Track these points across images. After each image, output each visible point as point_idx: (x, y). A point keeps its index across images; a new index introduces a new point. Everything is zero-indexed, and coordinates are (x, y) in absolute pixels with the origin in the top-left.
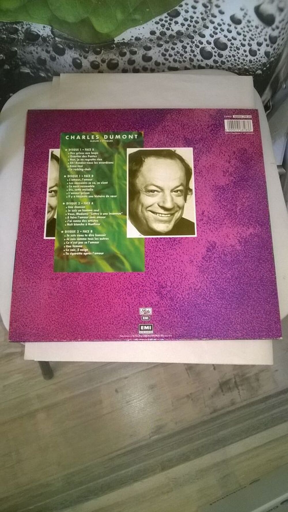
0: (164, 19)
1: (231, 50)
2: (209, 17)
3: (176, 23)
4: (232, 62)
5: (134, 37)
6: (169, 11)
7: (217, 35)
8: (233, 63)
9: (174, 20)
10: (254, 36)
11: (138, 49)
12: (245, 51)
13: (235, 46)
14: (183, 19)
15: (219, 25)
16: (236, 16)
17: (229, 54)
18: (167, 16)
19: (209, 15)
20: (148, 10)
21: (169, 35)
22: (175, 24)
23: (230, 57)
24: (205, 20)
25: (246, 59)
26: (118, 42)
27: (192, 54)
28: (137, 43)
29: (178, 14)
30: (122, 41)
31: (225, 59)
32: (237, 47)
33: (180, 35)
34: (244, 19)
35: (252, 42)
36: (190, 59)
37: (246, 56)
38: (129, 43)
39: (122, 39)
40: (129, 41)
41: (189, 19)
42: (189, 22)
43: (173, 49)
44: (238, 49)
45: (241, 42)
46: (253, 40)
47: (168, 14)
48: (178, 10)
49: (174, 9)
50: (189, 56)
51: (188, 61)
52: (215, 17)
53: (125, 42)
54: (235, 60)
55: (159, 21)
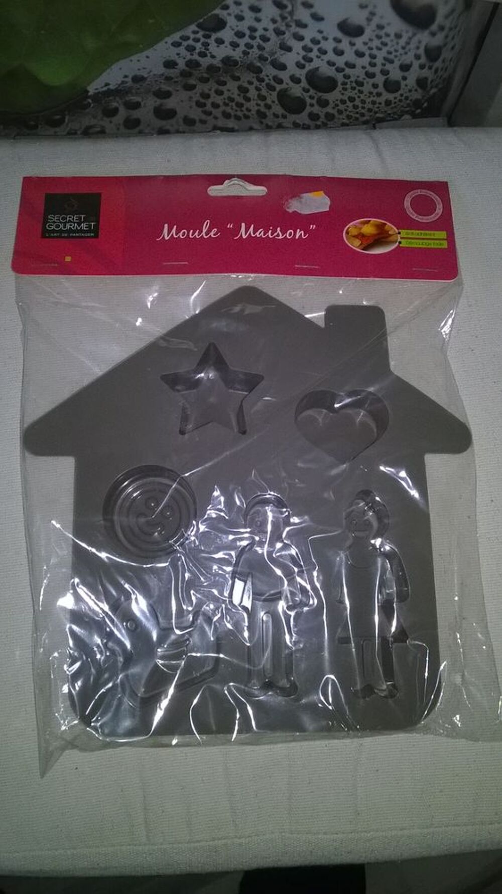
0: (192, 36)
2: (291, 26)
3: (220, 42)
5: (130, 77)
6: (201, 20)
7: (312, 64)
9: (214, 36)
10: (394, 54)
11: (143, 98)
12: (375, 86)
13: (352, 79)
14: (233, 32)
15: (315, 41)
16: (349, 21)
17: (341, 97)
18: (196, 29)
19: (291, 24)
20: (151, 21)
21: (206, 67)
22: (216, 44)
23: (343, 102)
24: (284, 33)
25: (378, 100)
26: (97, 91)
27: (262, 103)
28: (139, 87)
29: (221, 24)
30: (105, 89)
31: (334, 108)
32: (357, 82)
33: (230, 66)
34: (368, 25)
35: (388, 67)
36: (258, 112)
37: (379, 95)
38: (121, 90)
39: (103, 85)
40: (119, 86)
41: (248, 32)
42: (246, 39)
43: (219, 93)
45: (364, 71)
46: (392, 62)
47: (199, 26)
48: (220, 16)
49: (210, 14)
50: (256, 108)
51: (256, 116)
52: (305, 26)
53: (112, 90)
54: (355, 107)
55: (180, 41)
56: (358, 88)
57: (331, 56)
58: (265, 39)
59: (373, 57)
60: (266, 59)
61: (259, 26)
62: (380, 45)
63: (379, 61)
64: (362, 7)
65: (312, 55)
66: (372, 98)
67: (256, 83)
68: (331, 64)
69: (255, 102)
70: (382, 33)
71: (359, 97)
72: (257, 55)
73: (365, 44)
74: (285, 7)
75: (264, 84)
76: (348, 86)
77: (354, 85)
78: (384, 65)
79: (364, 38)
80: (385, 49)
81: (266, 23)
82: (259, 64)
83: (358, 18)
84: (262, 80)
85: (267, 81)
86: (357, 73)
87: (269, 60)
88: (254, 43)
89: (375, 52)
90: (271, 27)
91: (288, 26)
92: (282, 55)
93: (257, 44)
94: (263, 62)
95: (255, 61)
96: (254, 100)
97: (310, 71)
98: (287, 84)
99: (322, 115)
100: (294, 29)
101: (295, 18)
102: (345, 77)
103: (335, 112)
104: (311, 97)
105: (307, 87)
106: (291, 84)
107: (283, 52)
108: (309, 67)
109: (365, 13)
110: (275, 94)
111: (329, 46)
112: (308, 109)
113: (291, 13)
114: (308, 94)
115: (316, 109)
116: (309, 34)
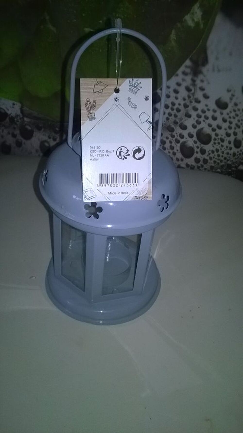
1: (215, 143)
4: (214, 159)
7: (200, 125)
8: (216, 160)
10: (241, 122)
12: (230, 143)
13: (219, 137)
14: (164, 105)
15: (203, 112)
16: (221, 99)
17: (212, 148)
23: (213, 152)
24: (188, 106)
27: (171, 151)
31: (208, 155)
34: (230, 102)
35: (238, 130)
37: (231, 149)
41: (171, 106)
42: (169, 110)
44: (222, 140)
45: (225, 132)
46: (239, 127)
52: (199, 102)
54: (219, 156)
56: (221, 143)
57: (210, 121)
58: (178, 110)
59: (231, 123)
60: (177, 123)
61: (177, 102)
62: (235, 116)
63: (233, 125)
64: (229, 91)
65: (201, 120)
66: (227, 151)
67: (170, 138)
68: (210, 125)
69: (168, 150)
70: (236, 108)
71: (221, 149)
72: (173, 121)
73: (228, 114)
74: (191, 90)
75: (174, 139)
76: (217, 142)
77: (219, 141)
78: (235, 129)
79: (228, 110)
80: (237, 118)
81: (180, 101)
82: (173, 126)
83: (226, 98)
84: (173, 136)
85: (176, 137)
86: (222, 133)
87: (179, 123)
88: (173, 113)
89: (232, 120)
90: (182, 103)
91: (191, 102)
92: (185, 120)
93: (174, 113)
94: (175, 125)
95: (171, 125)
96: (167, 149)
97: (199, 130)
98: (186, 138)
99: (202, 160)
100: (194, 104)
101: (195, 97)
102: (217, 135)
103: (208, 158)
104: (198, 147)
105: (196, 140)
106: (189, 139)
107: (186, 118)
108: (199, 127)
109: (230, 94)
110: (179, 145)
111: (209, 114)
112: (195, 155)
113: (193, 94)
114: (196, 145)
115: (199, 156)
116: (200, 106)
